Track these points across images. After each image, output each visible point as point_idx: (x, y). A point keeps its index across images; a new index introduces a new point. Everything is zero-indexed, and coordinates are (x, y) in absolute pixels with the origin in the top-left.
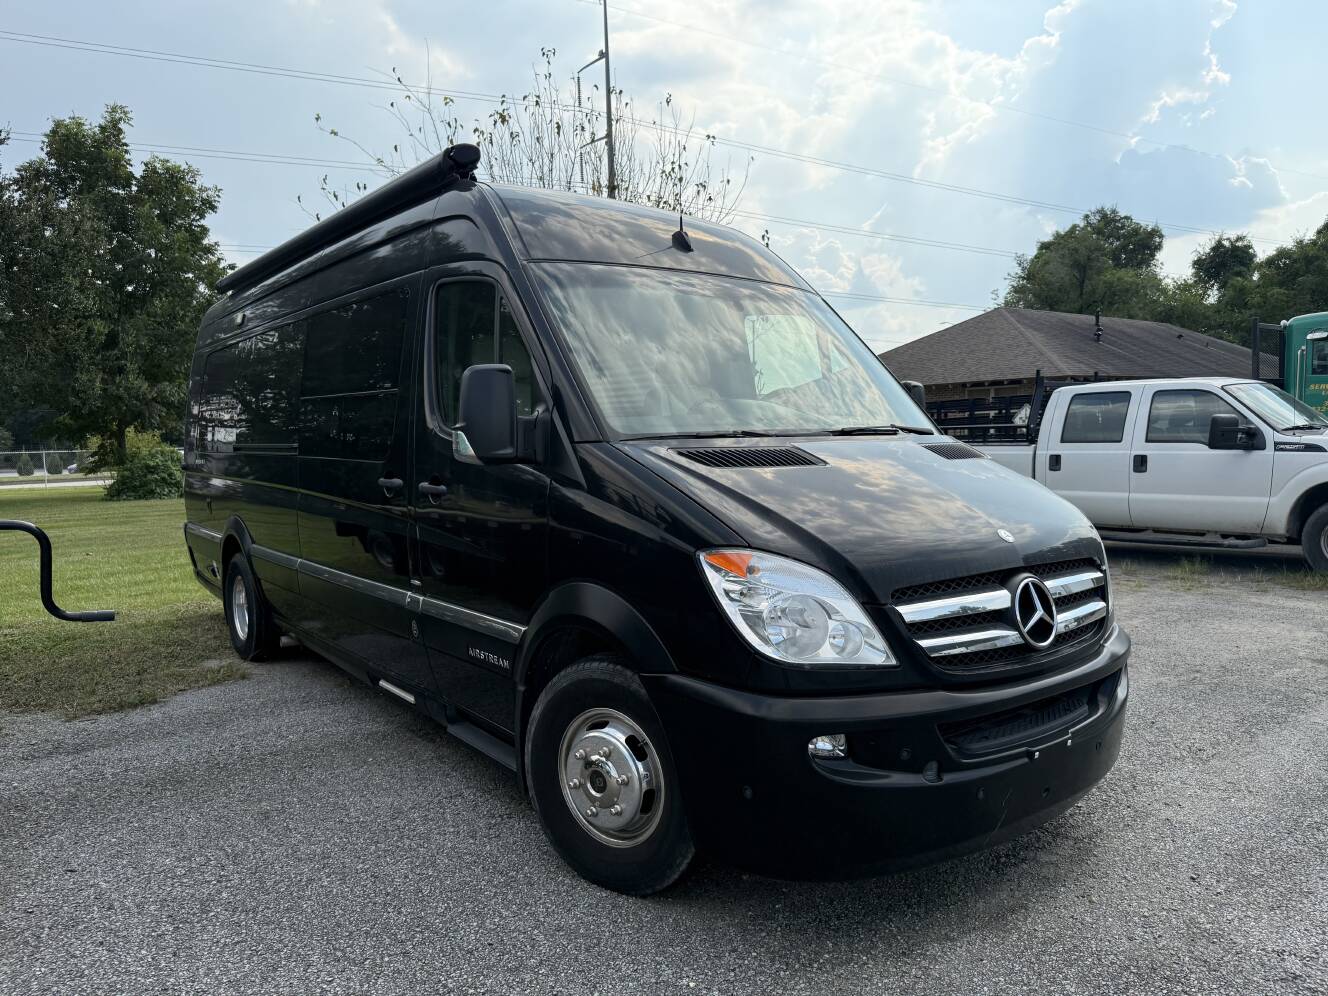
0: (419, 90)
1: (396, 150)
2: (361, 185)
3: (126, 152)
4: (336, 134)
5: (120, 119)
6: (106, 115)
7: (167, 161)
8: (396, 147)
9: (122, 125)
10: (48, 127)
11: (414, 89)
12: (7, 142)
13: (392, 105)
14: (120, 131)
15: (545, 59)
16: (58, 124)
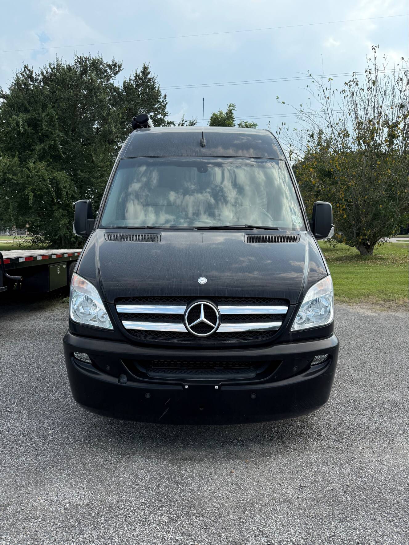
0: (317, 77)
1: (301, 106)
2: (284, 123)
3: (234, 121)
4: (284, 103)
5: (232, 109)
6: (228, 109)
7: (247, 122)
8: (301, 105)
9: (233, 111)
10: (210, 116)
11: (316, 77)
12: (196, 124)
13: (307, 87)
14: (232, 114)
15: (374, 51)
16: (214, 114)
